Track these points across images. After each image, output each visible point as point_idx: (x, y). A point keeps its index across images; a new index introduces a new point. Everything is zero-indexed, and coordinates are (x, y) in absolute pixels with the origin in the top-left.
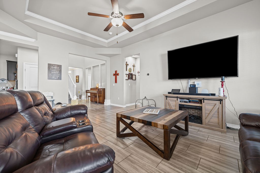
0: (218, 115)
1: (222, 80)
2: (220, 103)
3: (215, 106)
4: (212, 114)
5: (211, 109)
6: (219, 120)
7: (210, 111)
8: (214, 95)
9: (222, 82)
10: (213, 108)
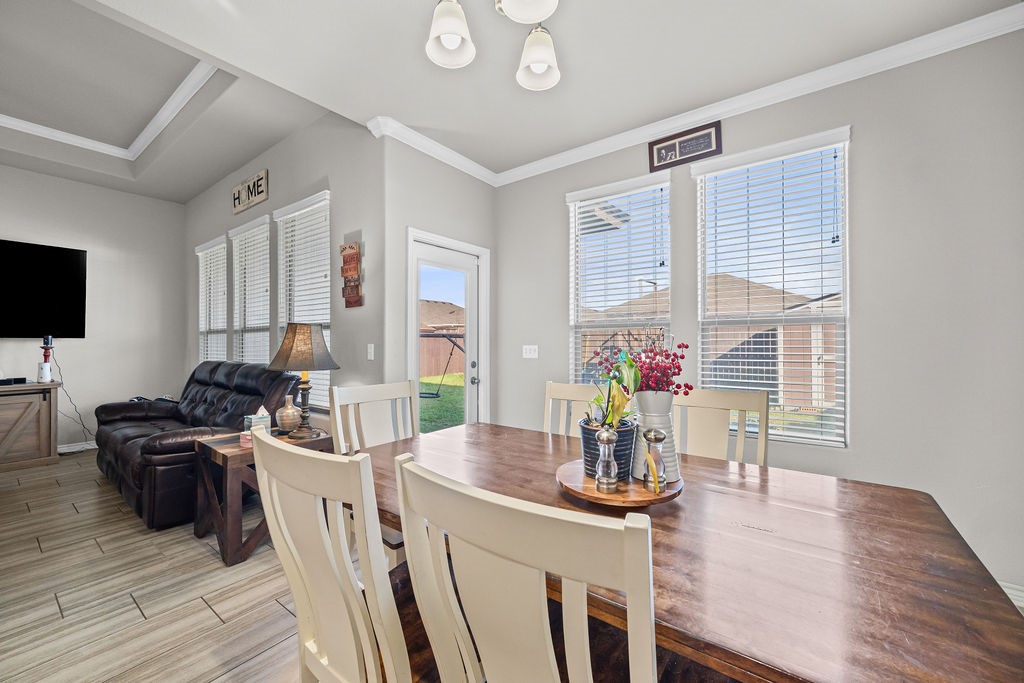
0: (38, 427)
1: (46, 343)
2: (45, 399)
3: (28, 408)
4: (18, 430)
5: (18, 416)
6: (39, 440)
7: (13, 422)
8: (22, 381)
9: (46, 349)
10: (22, 415)
